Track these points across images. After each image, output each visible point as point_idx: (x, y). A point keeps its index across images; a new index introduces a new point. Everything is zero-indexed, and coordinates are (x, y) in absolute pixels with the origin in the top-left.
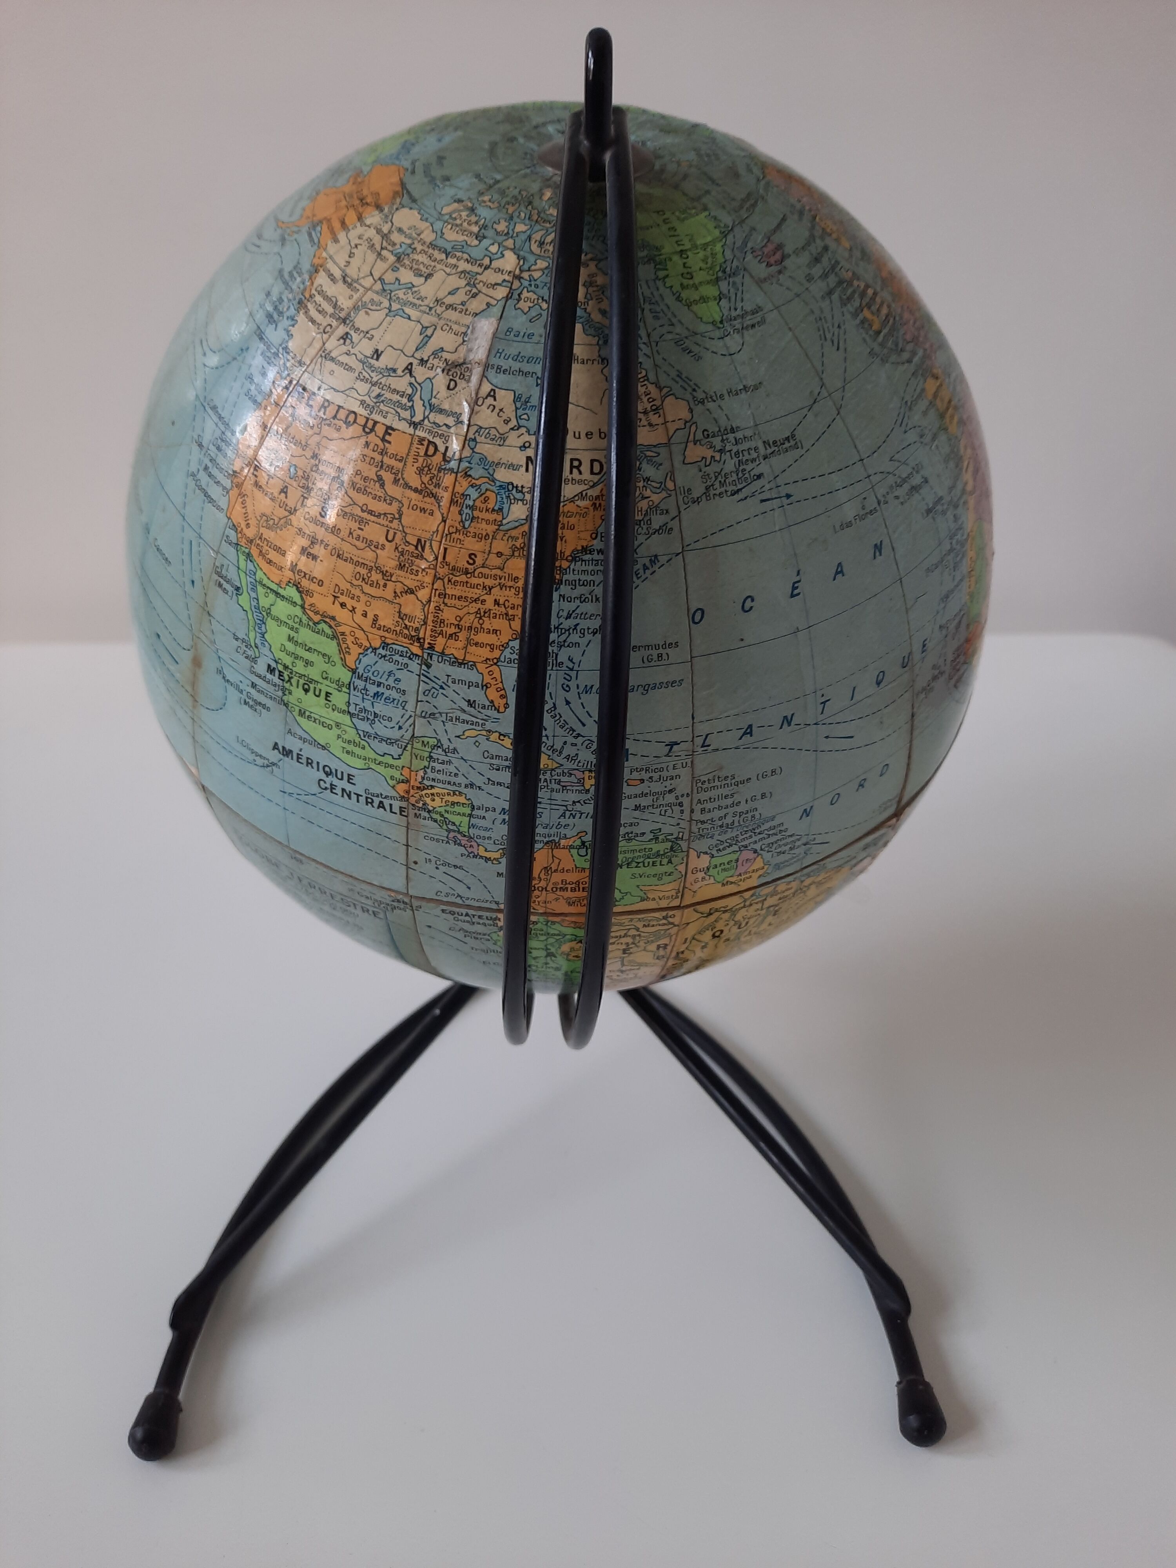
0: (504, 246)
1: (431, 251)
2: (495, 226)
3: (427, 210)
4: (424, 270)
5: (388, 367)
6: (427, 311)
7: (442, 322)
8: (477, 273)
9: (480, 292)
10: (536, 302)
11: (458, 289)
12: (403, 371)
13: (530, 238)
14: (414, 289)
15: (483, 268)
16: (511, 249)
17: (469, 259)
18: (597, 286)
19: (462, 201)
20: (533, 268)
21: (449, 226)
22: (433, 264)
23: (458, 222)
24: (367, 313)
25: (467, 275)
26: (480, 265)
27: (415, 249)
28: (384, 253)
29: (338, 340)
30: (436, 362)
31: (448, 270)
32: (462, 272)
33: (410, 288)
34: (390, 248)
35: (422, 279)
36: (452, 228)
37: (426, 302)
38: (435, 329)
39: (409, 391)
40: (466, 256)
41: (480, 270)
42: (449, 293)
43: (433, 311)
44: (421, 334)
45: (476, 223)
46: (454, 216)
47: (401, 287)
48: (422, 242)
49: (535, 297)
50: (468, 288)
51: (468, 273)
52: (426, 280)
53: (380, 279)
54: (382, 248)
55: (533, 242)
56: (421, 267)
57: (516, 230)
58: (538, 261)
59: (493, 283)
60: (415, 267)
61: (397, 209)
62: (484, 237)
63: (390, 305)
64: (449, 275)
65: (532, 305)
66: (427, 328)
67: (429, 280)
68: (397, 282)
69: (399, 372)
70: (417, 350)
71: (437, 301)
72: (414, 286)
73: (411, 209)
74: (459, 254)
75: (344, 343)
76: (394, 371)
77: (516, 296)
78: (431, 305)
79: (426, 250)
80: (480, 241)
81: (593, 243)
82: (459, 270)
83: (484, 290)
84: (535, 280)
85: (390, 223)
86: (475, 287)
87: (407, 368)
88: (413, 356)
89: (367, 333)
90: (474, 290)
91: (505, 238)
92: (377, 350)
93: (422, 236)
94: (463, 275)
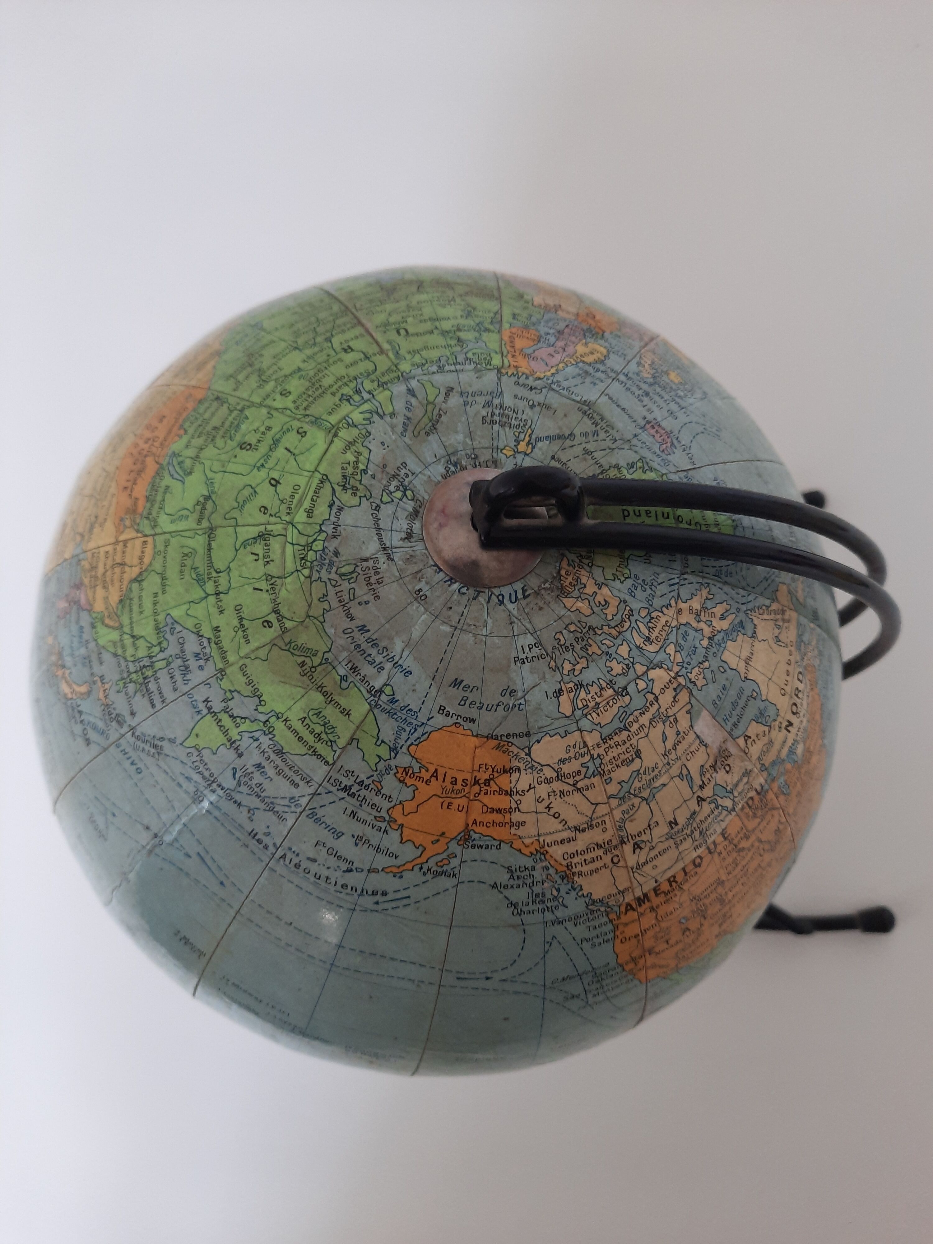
0: (642, 675)
1: (611, 742)
2: (614, 673)
3: (553, 727)
4: (628, 755)
5: (689, 817)
6: (668, 767)
7: (683, 758)
8: (658, 710)
9: (674, 715)
10: (701, 670)
11: (664, 732)
12: (699, 805)
13: (638, 647)
14: (641, 771)
15: (654, 702)
16: (648, 670)
17: (641, 711)
18: (701, 611)
19: (561, 690)
20: (672, 658)
21: (594, 715)
22: (628, 745)
23: (592, 704)
24: (631, 821)
25: (655, 720)
26: (652, 704)
27: (599, 756)
28: (579, 785)
29: (634, 853)
30: (708, 776)
31: (642, 734)
32: (650, 723)
33: (638, 775)
34: (578, 778)
35: (637, 761)
36: (598, 715)
37: (660, 765)
38: (686, 766)
39: (713, 806)
40: (636, 713)
41: (656, 706)
42: (664, 742)
43: (671, 762)
44: (682, 780)
45: (602, 689)
46: (580, 705)
47: (631, 781)
48: (596, 746)
49: (697, 668)
50: (667, 723)
51: (655, 718)
52: (641, 758)
53: (609, 798)
54: (574, 785)
55: (644, 647)
56: (623, 757)
57: (626, 656)
58: (668, 651)
59: (673, 699)
60: (619, 762)
61: (529, 754)
62: (625, 688)
63: (641, 797)
64: (647, 736)
65: (702, 675)
66: (681, 772)
67: (642, 755)
68: (623, 784)
69: (697, 809)
70: (691, 789)
71: (665, 755)
72: (639, 770)
73: (539, 742)
74: (631, 718)
75: (641, 849)
76: (694, 813)
77: (691, 686)
78: (665, 762)
79: (607, 745)
80: (628, 694)
81: (659, 593)
82: (647, 724)
83: (675, 710)
84: (683, 662)
85: (543, 768)
86: (669, 717)
87: (698, 801)
88: (694, 793)
89: (649, 826)
90: (672, 719)
91: (632, 669)
92: (670, 823)
93: (590, 744)
94: (653, 723)
